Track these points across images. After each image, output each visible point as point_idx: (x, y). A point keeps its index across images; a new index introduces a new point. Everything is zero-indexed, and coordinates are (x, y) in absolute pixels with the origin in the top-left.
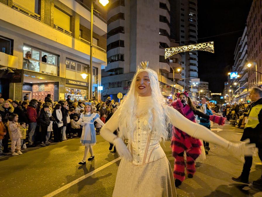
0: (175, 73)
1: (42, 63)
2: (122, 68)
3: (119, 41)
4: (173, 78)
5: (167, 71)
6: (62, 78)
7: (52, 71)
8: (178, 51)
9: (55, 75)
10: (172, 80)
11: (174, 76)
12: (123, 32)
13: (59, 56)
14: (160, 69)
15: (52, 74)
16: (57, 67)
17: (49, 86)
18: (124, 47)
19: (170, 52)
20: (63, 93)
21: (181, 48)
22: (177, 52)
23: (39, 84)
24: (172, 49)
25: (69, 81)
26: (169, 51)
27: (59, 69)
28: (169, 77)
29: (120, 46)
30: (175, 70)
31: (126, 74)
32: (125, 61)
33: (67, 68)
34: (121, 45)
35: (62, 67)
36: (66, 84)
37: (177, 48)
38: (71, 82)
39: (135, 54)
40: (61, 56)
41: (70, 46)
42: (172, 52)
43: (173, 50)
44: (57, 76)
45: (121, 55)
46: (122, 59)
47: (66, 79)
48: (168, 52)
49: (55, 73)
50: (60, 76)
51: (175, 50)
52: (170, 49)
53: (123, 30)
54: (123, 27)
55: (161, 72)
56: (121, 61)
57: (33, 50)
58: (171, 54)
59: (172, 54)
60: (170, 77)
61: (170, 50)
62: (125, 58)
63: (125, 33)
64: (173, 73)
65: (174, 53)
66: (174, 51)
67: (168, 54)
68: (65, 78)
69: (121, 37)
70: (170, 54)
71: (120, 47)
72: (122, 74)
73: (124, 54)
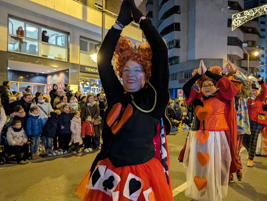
0: (249, 60)
1: (42, 43)
2: (178, 57)
3: (173, 24)
4: (247, 67)
5: (239, 57)
6: (73, 64)
7: (58, 55)
8: (255, 15)
9: (64, 61)
10: (247, 70)
11: (248, 64)
12: (179, 12)
13: (68, 33)
14: (228, 55)
15: (61, 59)
16: (67, 49)
17: (60, 76)
18: (179, 30)
19: (240, 19)
20: (76, 84)
21: (260, 9)
22: (252, 17)
23: (52, 74)
24: (243, 13)
25: (86, 68)
26: (238, 18)
27: (69, 51)
28: (242, 66)
29: (176, 30)
30: (250, 55)
31: (182, 63)
32: (181, 47)
33: (81, 51)
34: (176, 28)
35: (73, 50)
36: (80, 72)
37: (252, 11)
38: (89, 70)
39: (194, 37)
40: (71, 34)
41: (80, 16)
42: (244, 19)
43: (245, 14)
44: (66, 61)
45: (176, 41)
46: (178, 46)
47: (81, 66)
48: (236, 20)
49: (64, 57)
50: (71, 61)
51: (249, 14)
52: (241, 14)
53: (179, 10)
54: (179, 6)
55: (230, 58)
56: (176, 48)
57: (27, 25)
58: (242, 21)
59: (245, 21)
60: (244, 66)
61: (240, 16)
62: (181, 44)
63: (181, 14)
64: (247, 60)
65: (248, 19)
66: (248, 16)
67: (237, 22)
68: (79, 64)
69: (176, 18)
70: (240, 22)
71: (175, 32)
72: (178, 63)
73: (180, 40)
